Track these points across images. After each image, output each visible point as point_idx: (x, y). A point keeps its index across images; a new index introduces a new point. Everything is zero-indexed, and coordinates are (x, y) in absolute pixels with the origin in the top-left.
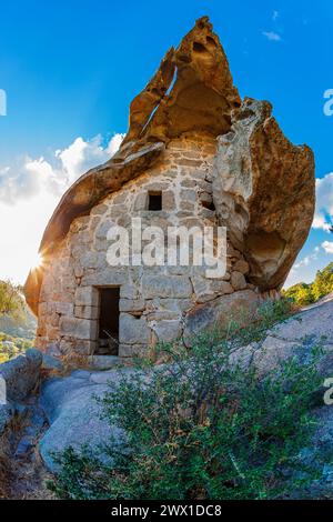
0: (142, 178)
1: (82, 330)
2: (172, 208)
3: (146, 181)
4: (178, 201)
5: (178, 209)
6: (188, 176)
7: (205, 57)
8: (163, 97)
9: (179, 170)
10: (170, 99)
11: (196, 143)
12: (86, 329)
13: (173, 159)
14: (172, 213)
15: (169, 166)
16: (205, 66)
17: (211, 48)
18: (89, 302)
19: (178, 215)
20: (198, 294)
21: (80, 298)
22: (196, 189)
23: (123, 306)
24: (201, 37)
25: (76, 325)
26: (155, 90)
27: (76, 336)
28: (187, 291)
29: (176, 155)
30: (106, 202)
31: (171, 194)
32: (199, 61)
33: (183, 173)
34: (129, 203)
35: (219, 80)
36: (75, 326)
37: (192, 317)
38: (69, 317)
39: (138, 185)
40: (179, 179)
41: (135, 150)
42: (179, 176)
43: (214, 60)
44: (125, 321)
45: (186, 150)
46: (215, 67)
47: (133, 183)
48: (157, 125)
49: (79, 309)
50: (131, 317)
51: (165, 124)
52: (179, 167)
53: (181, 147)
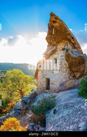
0: (53, 55)
3: (53, 56)
5: (60, 63)
6: (62, 54)
7: (57, 24)
8: (52, 35)
9: (60, 53)
10: (54, 35)
12: (45, 85)
13: (59, 50)
15: (58, 52)
16: (58, 27)
17: (57, 21)
18: (45, 81)
20: (62, 81)
22: (64, 57)
23: (50, 82)
24: (53, 19)
26: (50, 34)
28: (60, 81)
29: (59, 48)
33: (61, 54)
35: (63, 29)
36: (43, 85)
37: (61, 85)
38: (42, 83)
39: (52, 57)
40: (60, 55)
41: (50, 49)
42: (60, 54)
43: (59, 24)
44: (51, 85)
46: (60, 26)
47: (51, 56)
49: (44, 82)
50: (51, 84)
51: (55, 41)
52: (60, 52)
53: (60, 46)
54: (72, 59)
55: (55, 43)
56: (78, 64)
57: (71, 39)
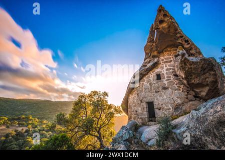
0: (153, 70)
1: (144, 115)
2: (164, 78)
3: (155, 71)
4: (166, 76)
5: (166, 79)
6: (168, 67)
7: (164, 25)
8: (153, 43)
9: (164, 66)
10: (156, 42)
11: (169, 53)
13: (162, 62)
14: (164, 80)
15: (161, 65)
16: (165, 28)
17: (166, 19)
18: (145, 107)
19: (166, 80)
21: (142, 106)
22: (171, 71)
23: (155, 107)
25: (142, 113)
26: (150, 42)
27: (143, 117)
28: (172, 102)
29: (163, 60)
30: (144, 78)
31: (163, 74)
32: (162, 28)
33: (166, 66)
34: (151, 78)
35: (172, 30)
37: (175, 109)
38: (139, 112)
39: (153, 72)
40: (165, 68)
41: (149, 62)
44: (157, 111)
45: (166, 57)
47: (151, 72)
48: (154, 51)
49: (142, 109)
51: (157, 50)
52: (164, 64)
53: (164, 56)
54: (191, 65)
55: (155, 53)
56: (201, 71)
57: (184, 43)
